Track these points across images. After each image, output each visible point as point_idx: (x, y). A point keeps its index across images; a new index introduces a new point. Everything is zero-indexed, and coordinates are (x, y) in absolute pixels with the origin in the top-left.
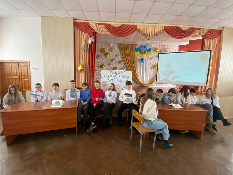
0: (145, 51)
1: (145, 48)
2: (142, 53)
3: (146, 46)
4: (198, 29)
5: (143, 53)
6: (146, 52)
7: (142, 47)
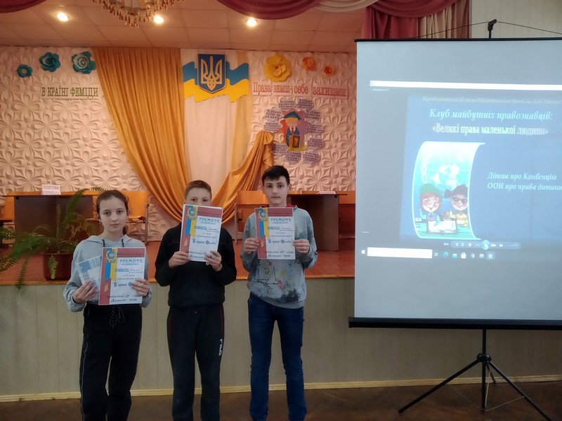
0: (220, 76)
1: (220, 62)
2: (205, 87)
3: (222, 57)
5: (212, 88)
6: (228, 81)
7: (203, 61)
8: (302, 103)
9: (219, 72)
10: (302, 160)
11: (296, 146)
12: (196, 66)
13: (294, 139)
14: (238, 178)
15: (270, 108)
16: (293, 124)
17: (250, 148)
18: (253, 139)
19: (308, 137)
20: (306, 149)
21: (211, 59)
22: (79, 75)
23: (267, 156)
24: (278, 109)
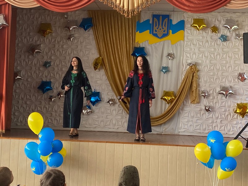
9: (165, 26)
12: (151, 22)
21: (161, 18)
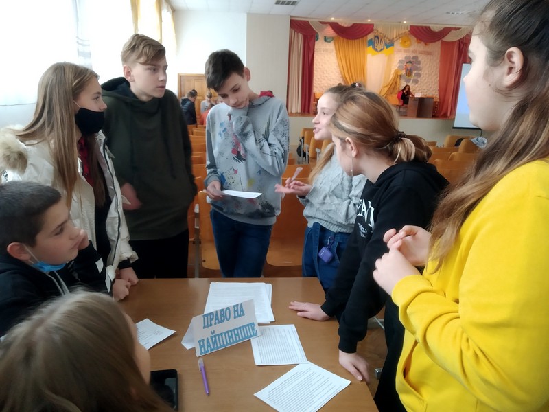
0: (383, 45)
4: (456, 29)
6: (385, 47)
7: (376, 39)
8: (414, 57)
9: (382, 43)
10: (411, 82)
11: (409, 76)
12: (373, 41)
13: (409, 73)
14: (386, 89)
15: (401, 59)
16: (409, 66)
17: (391, 76)
18: (393, 72)
19: (415, 72)
20: (413, 78)
22: (326, 43)
23: (398, 79)
24: (404, 59)
